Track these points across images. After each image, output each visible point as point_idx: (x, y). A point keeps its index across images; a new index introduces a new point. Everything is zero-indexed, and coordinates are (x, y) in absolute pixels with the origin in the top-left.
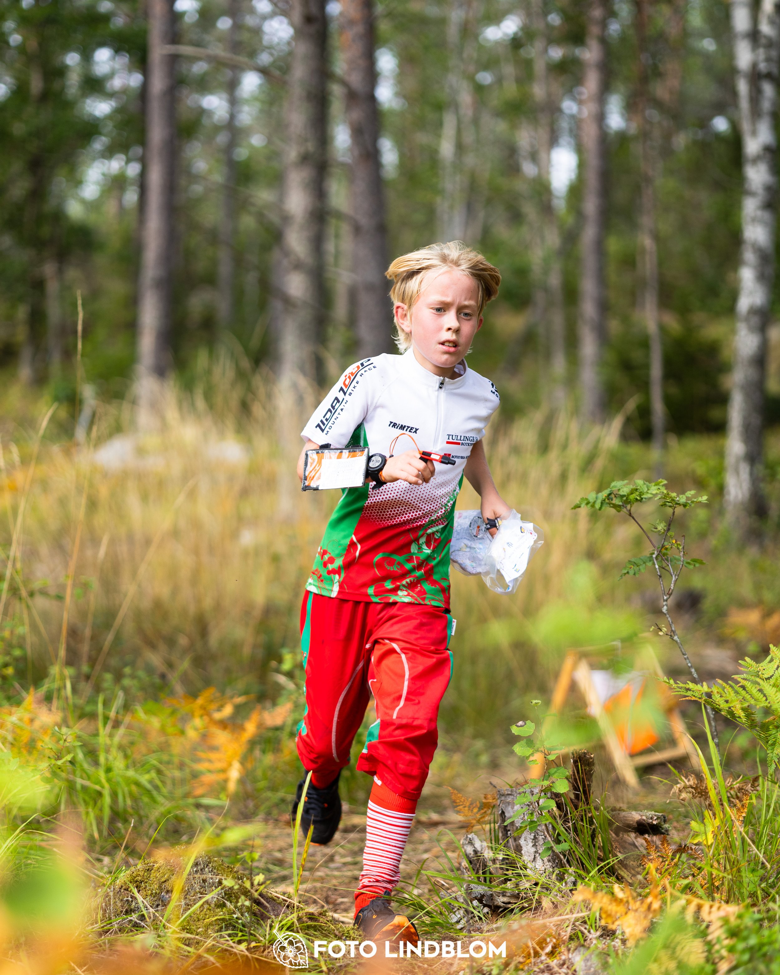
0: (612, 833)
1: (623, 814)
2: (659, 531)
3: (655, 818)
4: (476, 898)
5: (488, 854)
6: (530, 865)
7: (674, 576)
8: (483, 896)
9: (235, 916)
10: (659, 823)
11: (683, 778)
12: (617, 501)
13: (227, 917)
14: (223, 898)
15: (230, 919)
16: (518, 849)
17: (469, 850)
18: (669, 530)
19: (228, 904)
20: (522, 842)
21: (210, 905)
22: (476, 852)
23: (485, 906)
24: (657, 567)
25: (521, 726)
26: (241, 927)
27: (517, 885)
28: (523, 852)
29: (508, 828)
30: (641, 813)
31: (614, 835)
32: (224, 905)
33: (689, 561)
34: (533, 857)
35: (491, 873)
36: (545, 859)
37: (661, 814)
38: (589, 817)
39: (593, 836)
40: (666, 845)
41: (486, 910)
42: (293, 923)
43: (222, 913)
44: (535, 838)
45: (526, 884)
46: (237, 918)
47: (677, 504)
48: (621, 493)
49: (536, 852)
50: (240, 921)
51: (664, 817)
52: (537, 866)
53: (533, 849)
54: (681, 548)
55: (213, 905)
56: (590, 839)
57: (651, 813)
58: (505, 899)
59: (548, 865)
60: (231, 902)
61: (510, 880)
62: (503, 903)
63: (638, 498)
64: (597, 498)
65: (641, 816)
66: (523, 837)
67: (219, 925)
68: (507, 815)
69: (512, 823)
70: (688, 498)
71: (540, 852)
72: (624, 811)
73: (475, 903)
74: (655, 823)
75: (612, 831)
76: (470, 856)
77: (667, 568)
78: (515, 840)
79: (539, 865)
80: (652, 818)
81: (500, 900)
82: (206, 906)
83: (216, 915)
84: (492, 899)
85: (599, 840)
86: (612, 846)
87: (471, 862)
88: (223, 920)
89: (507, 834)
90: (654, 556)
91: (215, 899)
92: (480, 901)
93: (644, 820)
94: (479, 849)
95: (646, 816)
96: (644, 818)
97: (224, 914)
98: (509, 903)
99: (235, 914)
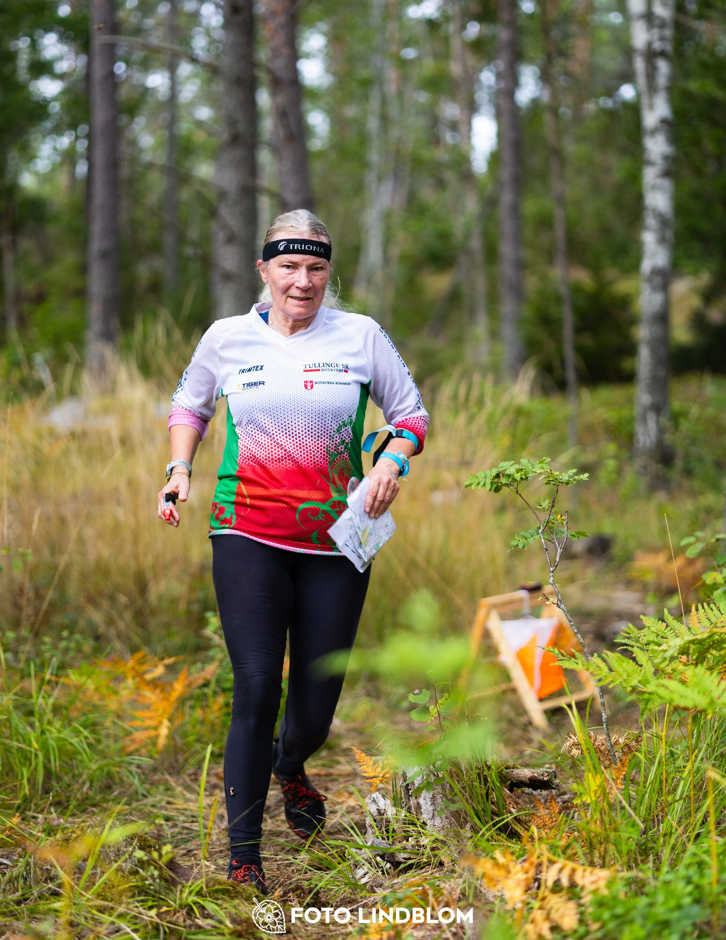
0: (506, 789)
1: (516, 771)
2: (544, 508)
3: (546, 774)
4: (378, 855)
5: (391, 812)
6: (429, 823)
7: (559, 549)
8: (385, 854)
9: (147, 882)
10: (550, 779)
11: (572, 736)
12: (504, 481)
13: (140, 884)
14: (136, 865)
15: (142, 886)
16: (418, 807)
17: (373, 809)
18: (553, 506)
19: (141, 871)
20: (421, 801)
21: (124, 872)
22: (379, 811)
23: (388, 862)
24: (543, 541)
25: (418, 694)
26: (153, 893)
27: (418, 841)
28: (422, 810)
29: (409, 787)
30: (533, 770)
31: (508, 792)
32: (136, 873)
33: (573, 533)
34: (432, 815)
35: (394, 831)
36: (443, 816)
37: (551, 770)
38: (485, 775)
39: (487, 794)
40: (553, 803)
41: (388, 865)
42: (202, 888)
43: (134, 880)
44: (434, 798)
45: (424, 841)
46: (150, 885)
47: (559, 482)
48: (507, 472)
49: (434, 810)
50: (152, 887)
51: (555, 773)
52: (436, 823)
53: (432, 808)
54: (565, 523)
55: (126, 873)
56: (485, 797)
57: (541, 770)
58: (406, 856)
59: (446, 822)
60: (143, 869)
61: (411, 836)
62: (404, 859)
63: (524, 477)
64: (485, 477)
65: (533, 773)
66: (422, 796)
67: (132, 891)
68: (409, 775)
69: (413, 783)
70: (570, 477)
71: (438, 809)
72: (517, 768)
73: (378, 859)
74: (545, 779)
75: (506, 787)
76: (374, 814)
77: (552, 541)
78: (416, 798)
79: (438, 821)
80: (543, 775)
81: (401, 856)
82: (120, 873)
83: (130, 882)
84: (393, 856)
85: (494, 796)
86: (506, 802)
87: (375, 820)
88: (136, 887)
89: (408, 792)
90: (540, 531)
91: (129, 867)
92: (382, 857)
93: (535, 777)
94: (382, 806)
95: (537, 773)
96: (536, 775)
97: (137, 881)
98: (410, 859)
99: (147, 880)
